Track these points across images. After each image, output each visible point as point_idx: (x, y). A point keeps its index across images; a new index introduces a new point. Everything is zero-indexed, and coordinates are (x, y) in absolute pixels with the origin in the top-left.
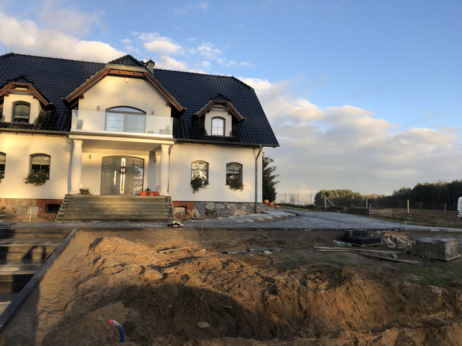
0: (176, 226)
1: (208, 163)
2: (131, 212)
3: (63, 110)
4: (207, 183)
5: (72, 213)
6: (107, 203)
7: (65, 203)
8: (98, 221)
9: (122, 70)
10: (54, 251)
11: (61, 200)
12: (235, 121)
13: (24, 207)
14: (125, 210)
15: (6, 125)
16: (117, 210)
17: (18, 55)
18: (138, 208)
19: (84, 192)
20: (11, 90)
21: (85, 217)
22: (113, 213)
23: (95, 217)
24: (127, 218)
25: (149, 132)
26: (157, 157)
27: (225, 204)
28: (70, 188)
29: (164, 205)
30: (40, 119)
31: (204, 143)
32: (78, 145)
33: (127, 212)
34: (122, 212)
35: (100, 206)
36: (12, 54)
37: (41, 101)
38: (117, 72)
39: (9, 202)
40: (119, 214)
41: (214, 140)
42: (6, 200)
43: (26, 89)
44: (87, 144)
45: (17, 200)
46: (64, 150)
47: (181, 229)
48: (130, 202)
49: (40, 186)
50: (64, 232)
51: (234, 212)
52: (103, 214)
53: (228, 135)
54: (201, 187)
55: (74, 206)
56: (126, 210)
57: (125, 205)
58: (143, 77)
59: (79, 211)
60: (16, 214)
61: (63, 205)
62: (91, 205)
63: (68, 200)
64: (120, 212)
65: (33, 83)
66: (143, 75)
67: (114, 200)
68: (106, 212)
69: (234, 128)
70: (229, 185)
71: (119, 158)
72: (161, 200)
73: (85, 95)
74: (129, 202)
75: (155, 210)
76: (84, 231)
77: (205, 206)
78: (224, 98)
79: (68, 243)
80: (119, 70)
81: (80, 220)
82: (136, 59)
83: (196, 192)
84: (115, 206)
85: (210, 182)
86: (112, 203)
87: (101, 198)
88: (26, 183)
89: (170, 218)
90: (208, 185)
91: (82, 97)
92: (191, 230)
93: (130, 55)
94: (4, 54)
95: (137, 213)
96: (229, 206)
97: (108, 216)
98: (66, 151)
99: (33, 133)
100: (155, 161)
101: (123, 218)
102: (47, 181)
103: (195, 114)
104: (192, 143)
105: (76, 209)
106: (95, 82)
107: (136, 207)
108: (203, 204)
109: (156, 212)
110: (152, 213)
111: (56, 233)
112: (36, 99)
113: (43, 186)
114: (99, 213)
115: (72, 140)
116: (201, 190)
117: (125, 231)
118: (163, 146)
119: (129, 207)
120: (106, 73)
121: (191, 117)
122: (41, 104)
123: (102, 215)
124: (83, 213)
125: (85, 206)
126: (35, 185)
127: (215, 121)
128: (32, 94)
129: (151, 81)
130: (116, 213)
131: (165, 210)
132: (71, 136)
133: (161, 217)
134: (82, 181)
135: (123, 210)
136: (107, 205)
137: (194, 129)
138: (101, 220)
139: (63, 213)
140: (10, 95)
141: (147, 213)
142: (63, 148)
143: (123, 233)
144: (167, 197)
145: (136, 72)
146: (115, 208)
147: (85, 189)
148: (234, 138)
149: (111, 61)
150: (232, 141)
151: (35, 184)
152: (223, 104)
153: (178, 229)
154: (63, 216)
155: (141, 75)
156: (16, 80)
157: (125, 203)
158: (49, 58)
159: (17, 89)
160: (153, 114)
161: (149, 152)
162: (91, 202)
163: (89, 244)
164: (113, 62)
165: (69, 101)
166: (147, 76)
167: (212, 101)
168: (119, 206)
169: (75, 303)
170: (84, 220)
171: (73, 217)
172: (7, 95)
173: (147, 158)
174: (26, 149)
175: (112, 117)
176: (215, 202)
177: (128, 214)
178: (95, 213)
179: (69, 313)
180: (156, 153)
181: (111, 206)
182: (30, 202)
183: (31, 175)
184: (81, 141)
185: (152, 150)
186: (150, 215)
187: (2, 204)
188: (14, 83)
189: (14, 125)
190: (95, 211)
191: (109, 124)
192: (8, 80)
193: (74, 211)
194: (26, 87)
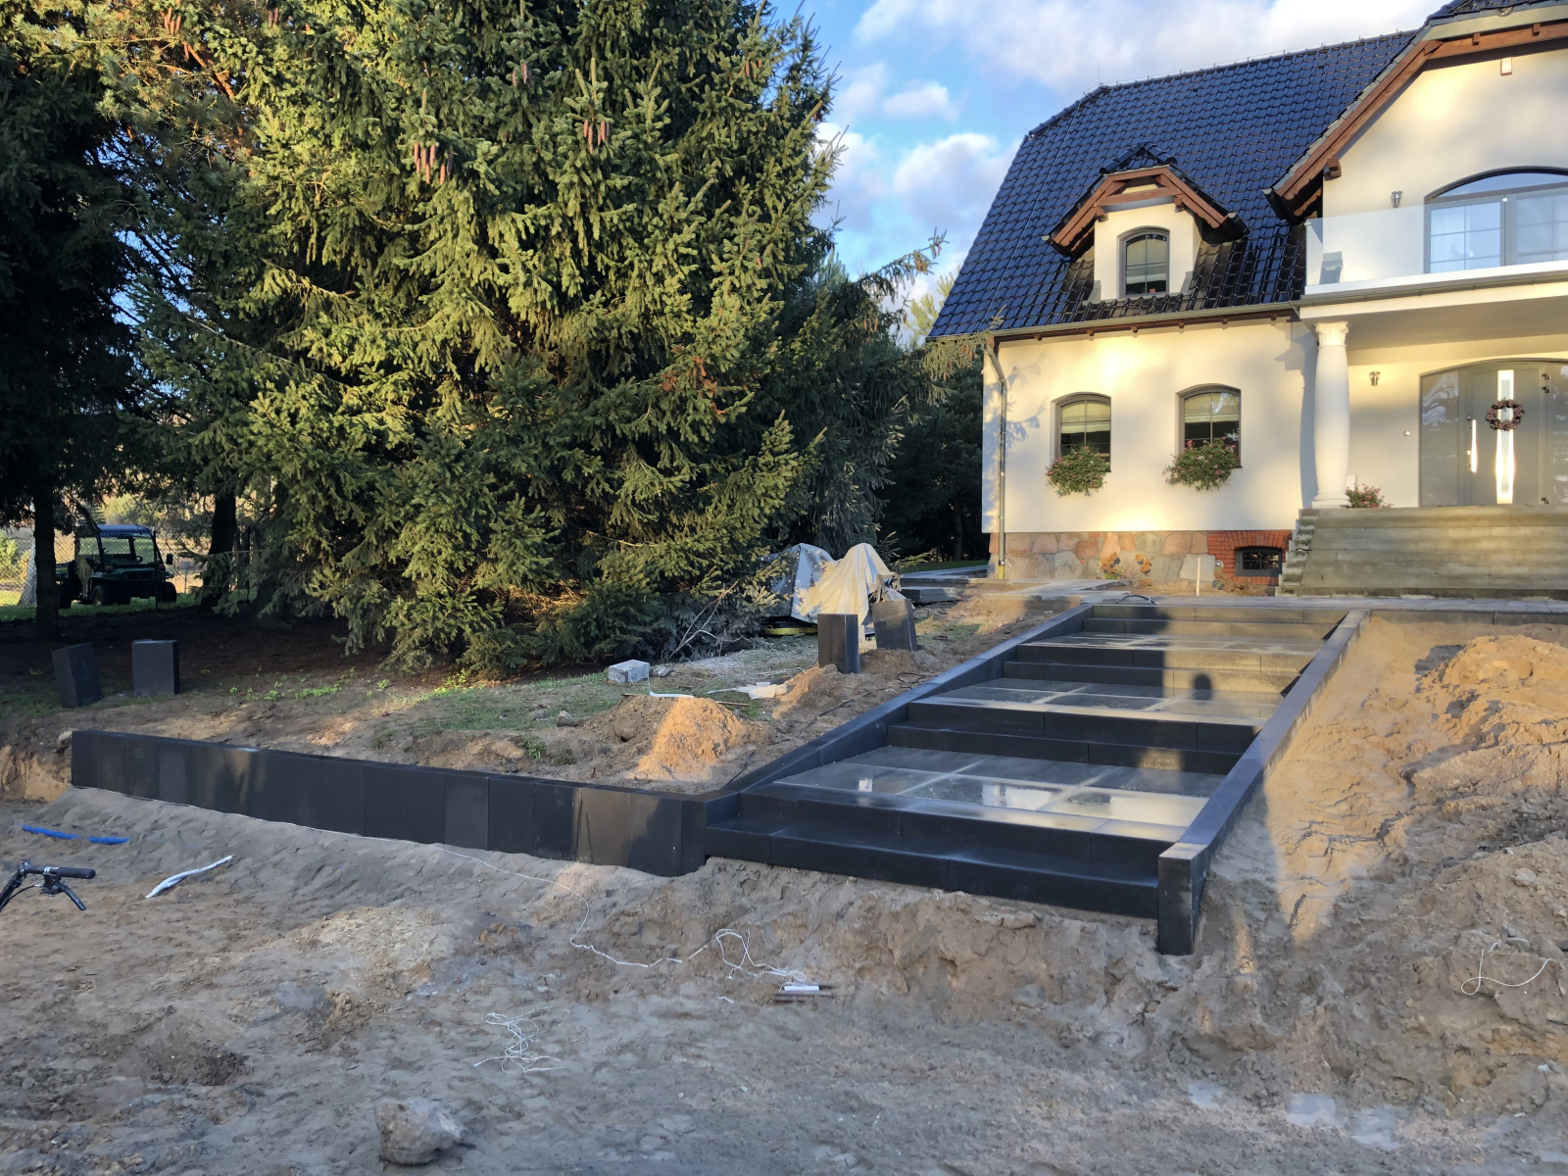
2: (1557, 564)
3: (1270, 233)
5: (1328, 570)
6: (1453, 533)
7: (1303, 538)
8: (1424, 597)
9: (1483, 33)
10: (1302, 672)
11: (1288, 536)
13: (1171, 556)
14: (1528, 557)
15: (1104, 310)
16: (1494, 558)
17: (1118, 88)
19: (1358, 499)
20: (1111, 201)
21: (1376, 583)
22: (1479, 570)
23: (1412, 583)
24: (1542, 585)
28: (1310, 484)
30: (1200, 275)
32: (1333, 338)
33: (1538, 564)
34: (1519, 564)
35: (1428, 546)
36: (1104, 91)
37: (1202, 214)
38: (1466, 47)
39: (1127, 542)
40: (1507, 571)
42: (1120, 535)
43: (1153, 187)
44: (1365, 334)
45: (1150, 538)
46: (1282, 364)
48: (1550, 530)
49: (1215, 489)
50: (1321, 620)
52: (1443, 571)
55: (1335, 545)
56: (1535, 557)
57: (1527, 539)
59: (1351, 564)
60: (1152, 577)
61: (1297, 543)
62: (1393, 541)
63: (1311, 528)
64: (1509, 564)
65: (1172, 161)
67: (1480, 523)
68: (1451, 566)
71: (1489, 370)
73: (1343, 162)
74: (1542, 529)
76: (1389, 619)
79: (1343, 649)
80: (1470, 36)
81: (1361, 592)
84: (1485, 545)
86: (1474, 533)
87: (1427, 519)
88: (1173, 481)
91: (1333, 172)
94: (1079, 97)
97: (1461, 577)
98: (1289, 368)
99: (1183, 323)
101: (1523, 586)
102: (1234, 472)
105: (1340, 557)
106: (1379, 104)
111: (1292, 622)
112: (1184, 213)
113: (1223, 488)
114: (1427, 570)
115: (1312, 324)
117: (1549, 626)
119: (1546, 545)
120: (1421, 60)
122: (1203, 226)
123: (1440, 577)
124: (1369, 569)
125: (1372, 546)
126: (1198, 489)
128: (1172, 199)
130: (1494, 570)
132: (1305, 313)
134: (1352, 464)
135: (1519, 557)
136: (1455, 541)
138: (1437, 594)
139: (1297, 571)
140: (1110, 215)
142: (1279, 359)
143: (1540, 628)
145: (1543, 24)
146: (1488, 553)
147: (1361, 490)
151: (1198, 483)
154: (1299, 578)
156: (1124, 164)
157: (1524, 531)
158: (1210, 72)
159: (1128, 191)
162: (1393, 533)
163: (1411, 664)
164: (1448, 11)
165: (1290, 196)
168: (1504, 545)
169: (1413, 824)
170: (1375, 593)
171: (1333, 581)
172: (1101, 218)
174: (1163, 375)
175: (1451, 223)
177: (1544, 571)
178: (1411, 570)
179: (1400, 847)
181: (1470, 546)
182: (1188, 542)
183: (1187, 458)
184: (1343, 325)
187: (1109, 550)
188: (1120, 175)
189: (1128, 305)
190: (1410, 563)
191: (1440, 249)
192: (1103, 171)
193: (1337, 564)
194: (1153, 179)
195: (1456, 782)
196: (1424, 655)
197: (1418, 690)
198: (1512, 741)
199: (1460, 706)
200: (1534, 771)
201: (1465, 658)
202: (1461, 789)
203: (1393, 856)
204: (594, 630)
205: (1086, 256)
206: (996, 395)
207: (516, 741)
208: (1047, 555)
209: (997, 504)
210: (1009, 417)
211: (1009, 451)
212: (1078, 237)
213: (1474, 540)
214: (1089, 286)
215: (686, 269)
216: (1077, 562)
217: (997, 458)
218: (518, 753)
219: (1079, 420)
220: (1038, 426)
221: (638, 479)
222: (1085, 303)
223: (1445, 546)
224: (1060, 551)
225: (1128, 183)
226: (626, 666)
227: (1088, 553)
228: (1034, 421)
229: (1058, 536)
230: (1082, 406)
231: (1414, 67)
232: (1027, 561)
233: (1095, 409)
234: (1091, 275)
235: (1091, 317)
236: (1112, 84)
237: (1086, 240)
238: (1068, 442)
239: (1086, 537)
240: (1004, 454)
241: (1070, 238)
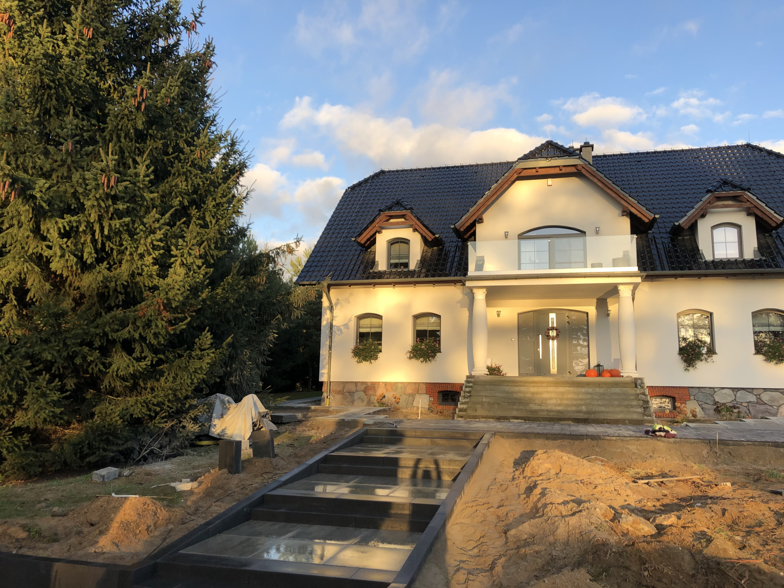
0: (663, 434)
1: (711, 314)
2: (574, 405)
3: (454, 244)
4: (711, 351)
5: (479, 406)
6: (532, 390)
7: (468, 389)
8: (520, 421)
9: (540, 168)
10: (462, 469)
11: (461, 386)
12: (763, 227)
13: (409, 395)
14: (563, 402)
15: (380, 275)
16: (549, 402)
17: (389, 172)
18: (586, 399)
19: (494, 371)
20: (384, 224)
21: (500, 413)
22: (543, 408)
23: (515, 413)
24: (568, 415)
25: (593, 266)
26: (610, 308)
27: (755, 392)
28: (471, 365)
29: (632, 395)
30: (423, 261)
31: (699, 276)
32: (480, 296)
33: (567, 405)
34: (559, 405)
35: (521, 395)
36: (383, 172)
37: (424, 234)
38: (533, 172)
39: (389, 387)
40: (555, 408)
41: (720, 267)
42: (386, 384)
43: (403, 220)
44: (493, 294)
45: (400, 385)
46: (459, 305)
47: (672, 440)
48: (571, 389)
49: (429, 362)
50: (472, 437)
51: (778, 409)
52: (528, 408)
53: (749, 255)
54: (701, 360)
55: (481, 394)
56: (565, 402)
57: (563, 393)
58: (577, 173)
59: (489, 403)
60: (400, 405)
61: (465, 392)
62: (506, 393)
63: (471, 384)
64: (555, 405)
65: (411, 209)
66: (576, 171)
67: (543, 385)
68: (531, 405)
69: (762, 241)
70: (764, 355)
71: (546, 312)
72: (625, 384)
73: (485, 216)
74: (568, 388)
75: (616, 403)
76: (503, 437)
77: (712, 396)
78: (735, 187)
79: (481, 456)
80: (535, 168)
81: (493, 418)
82: (562, 146)
83: (691, 369)
84: (546, 396)
85: (718, 349)
86: (541, 389)
87: (521, 382)
88: (410, 358)
89: (646, 417)
90: (714, 356)
91: (480, 220)
92: (694, 443)
93: (551, 141)
94: (372, 174)
95: (583, 407)
96: (765, 397)
97: (535, 411)
98: (462, 307)
99: (415, 283)
100: (608, 315)
101: (561, 416)
102: (438, 354)
103: (677, 224)
104: (676, 276)
105: (484, 400)
106: (499, 193)
107: (581, 396)
108: (707, 391)
109: (618, 406)
110: (611, 409)
111: (459, 439)
112: (417, 233)
113: (433, 362)
114: (521, 407)
115: (471, 289)
116: (700, 365)
117: (569, 441)
118: (621, 288)
119: (570, 396)
120: (515, 176)
121: (668, 230)
122: (424, 239)
123: (527, 411)
124: (496, 406)
125: (498, 395)
126: (422, 362)
127: (719, 233)
128: (411, 226)
129: (591, 178)
130: (549, 408)
131: (635, 403)
132: (468, 284)
133: (629, 417)
134: (489, 353)
135: (559, 402)
136: (533, 393)
137: (676, 251)
138: (526, 419)
139: (465, 406)
140: (383, 231)
141: (603, 409)
142: (458, 302)
143: (566, 442)
144: (636, 379)
145: (564, 166)
146: (546, 399)
147: (494, 366)
148: (765, 261)
149: (521, 155)
150: (760, 266)
151: (422, 359)
152: (735, 198)
153: (666, 439)
154: (465, 410)
155: (573, 170)
156: (390, 208)
157: (561, 389)
158: (429, 169)
159: (392, 221)
160: (597, 232)
161: (595, 301)
162: (507, 388)
163: (512, 460)
164: (526, 157)
165: (462, 230)
166: (583, 171)
167: (710, 194)
168: (553, 396)
169: (506, 561)
170: (499, 419)
171: (481, 412)
172: (379, 232)
173: (592, 310)
174: (407, 307)
175: (528, 246)
176: (733, 389)
177: (569, 409)
178: (514, 407)
179: (499, 577)
180: (608, 300)
181: (539, 396)
182: (417, 388)
183: (417, 347)
184: (484, 290)
185: (600, 295)
186: (607, 412)
187: (380, 391)
188: (388, 213)
189: (391, 273)
190: (514, 404)
191: (525, 258)
192: (380, 210)
193: (482, 403)
194: (403, 216)
195: (526, 536)
196: (518, 456)
197: (513, 479)
198: (550, 514)
199: (530, 489)
200: (558, 531)
201: (534, 462)
202: (528, 540)
203: (495, 583)
204: (86, 450)
205: (372, 248)
206: (328, 312)
207: (24, 527)
208: (351, 393)
209: (327, 366)
210: (334, 323)
211: (333, 340)
212: (368, 240)
213: (541, 393)
214: (373, 263)
215: (157, 253)
216: (365, 397)
217: (328, 343)
218: (23, 535)
219: (367, 326)
220: (348, 328)
221: (121, 362)
222: (371, 271)
223: (529, 395)
224: (357, 391)
225: (392, 217)
226: (103, 472)
227: (371, 392)
228: (346, 326)
229: (356, 383)
230: (369, 319)
231: (513, 179)
232: (341, 396)
233: (375, 321)
234: (375, 257)
235: (373, 278)
236: (386, 169)
237: (372, 242)
238: (362, 336)
239: (370, 384)
240: (331, 342)
241: (365, 240)
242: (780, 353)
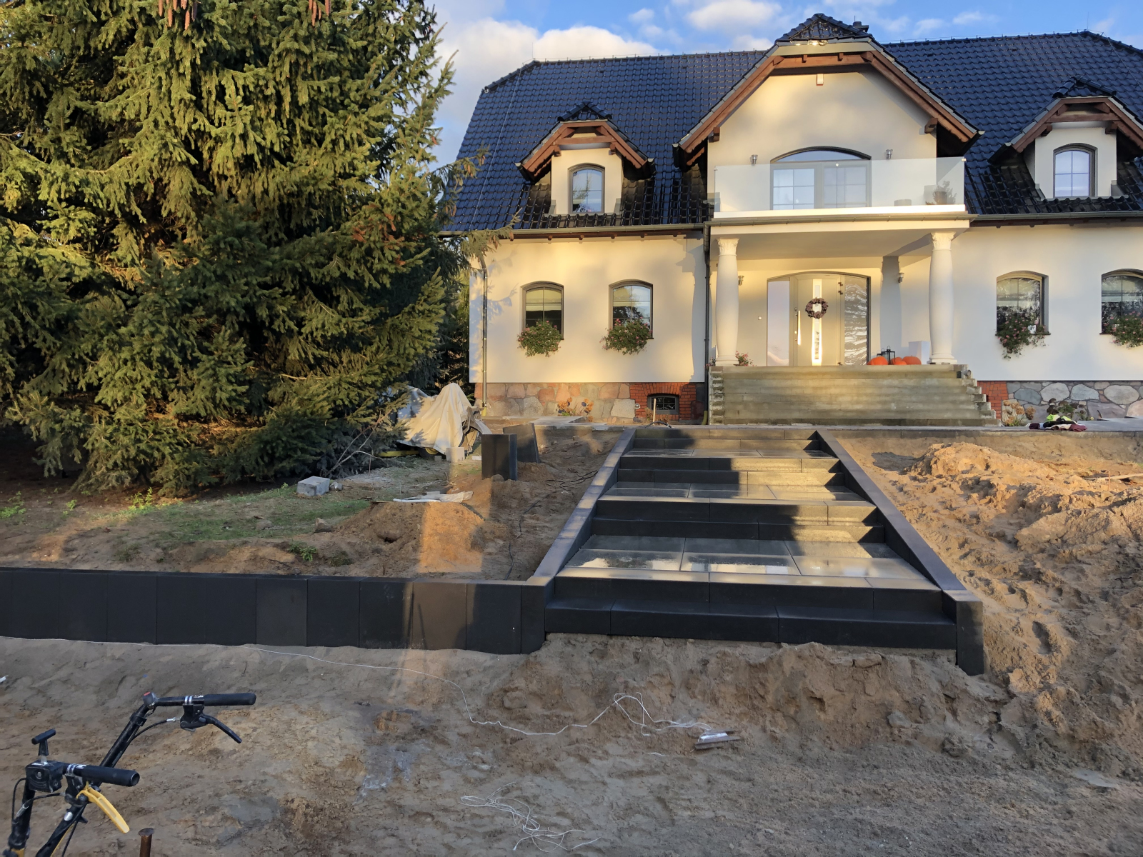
1: (1044, 278)
2: (879, 402)
3: (669, 176)
4: (1042, 331)
7: (719, 385)
9: (810, 56)
11: (680, 385)
13: (605, 401)
14: (861, 399)
15: (556, 221)
16: (840, 399)
18: (894, 395)
20: (565, 142)
21: (774, 416)
23: (797, 415)
26: (902, 270)
27: (1098, 386)
30: (626, 201)
31: (1032, 222)
33: (868, 403)
36: (536, 64)
37: (629, 157)
38: (797, 63)
39: (576, 390)
40: (850, 407)
43: (593, 135)
44: (748, 246)
45: (591, 388)
51: (1126, 409)
52: (812, 408)
53: (1104, 191)
54: (1028, 344)
55: (739, 391)
58: (865, 66)
59: (754, 403)
60: (592, 414)
61: (714, 389)
62: (776, 388)
63: (719, 379)
65: (609, 117)
66: (863, 61)
69: (1123, 173)
70: (1115, 334)
72: (942, 374)
73: (723, 131)
74: (864, 381)
75: (937, 398)
77: (1039, 392)
78: (1094, 89)
80: (802, 56)
81: (765, 421)
82: (841, 22)
83: (1012, 355)
84: (833, 391)
85: (1052, 324)
86: (824, 383)
87: (793, 373)
88: (607, 348)
90: (1046, 337)
91: (715, 137)
92: (1112, 437)
93: (823, 15)
94: (520, 66)
95: (893, 405)
96: (1111, 393)
100: (900, 280)
101: (863, 417)
102: (648, 341)
103: (1008, 144)
104: (998, 223)
105: (745, 398)
106: (745, 94)
107: (884, 391)
108: (1033, 386)
110: (931, 407)
113: (641, 352)
114: (803, 407)
115: (714, 239)
116: (1025, 350)
118: (936, 236)
119: (869, 391)
120: (771, 68)
121: (988, 156)
122: (628, 168)
123: (813, 412)
124: (766, 406)
125: (762, 391)
127: (1064, 159)
128: (608, 145)
129: (885, 73)
130: (843, 407)
131: (963, 398)
132: (714, 231)
133: (959, 416)
136: (815, 388)
137: (1001, 187)
139: (719, 408)
140: (563, 153)
141: (921, 406)
142: (678, 264)
144: (955, 366)
145: (846, 54)
148: (1129, 200)
149: (780, 36)
151: (625, 349)
155: (858, 60)
156: (574, 116)
159: (576, 136)
160: (888, 157)
161: (881, 259)
162: (774, 383)
164: (786, 39)
165: (689, 151)
167: (1057, 101)
168: (844, 391)
170: (775, 423)
171: (745, 414)
172: (556, 154)
173: (876, 274)
174: (599, 272)
175: (785, 179)
176: (1067, 382)
178: (793, 407)
180: (901, 259)
182: (616, 391)
183: (617, 331)
184: (735, 241)
185: (888, 252)
187: (562, 397)
188: (571, 123)
189: (568, 219)
190: (792, 403)
191: (780, 195)
192: (560, 119)
193: (745, 404)
194: (595, 129)
205: (544, 181)
206: (479, 279)
208: (518, 400)
209: (481, 361)
210: (489, 297)
211: (489, 322)
212: (540, 166)
214: (547, 204)
216: (540, 404)
217: (480, 327)
218: (289, 558)
219: (543, 302)
220: (511, 304)
222: (546, 216)
224: (526, 396)
225: (577, 130)
227: (547, 398)
228: (508, 301)
229: (525, 385)
230: (540, 292)
231: (768, 72)
232: (503, 403)
233: (551, 295)
234: (549, 196)
235: (554, 226)
237: (546, 168)
238: (532, 318)
239: (545, 387)
240: (485, 324)
241: (535, 166)
242: (1138, 332)
